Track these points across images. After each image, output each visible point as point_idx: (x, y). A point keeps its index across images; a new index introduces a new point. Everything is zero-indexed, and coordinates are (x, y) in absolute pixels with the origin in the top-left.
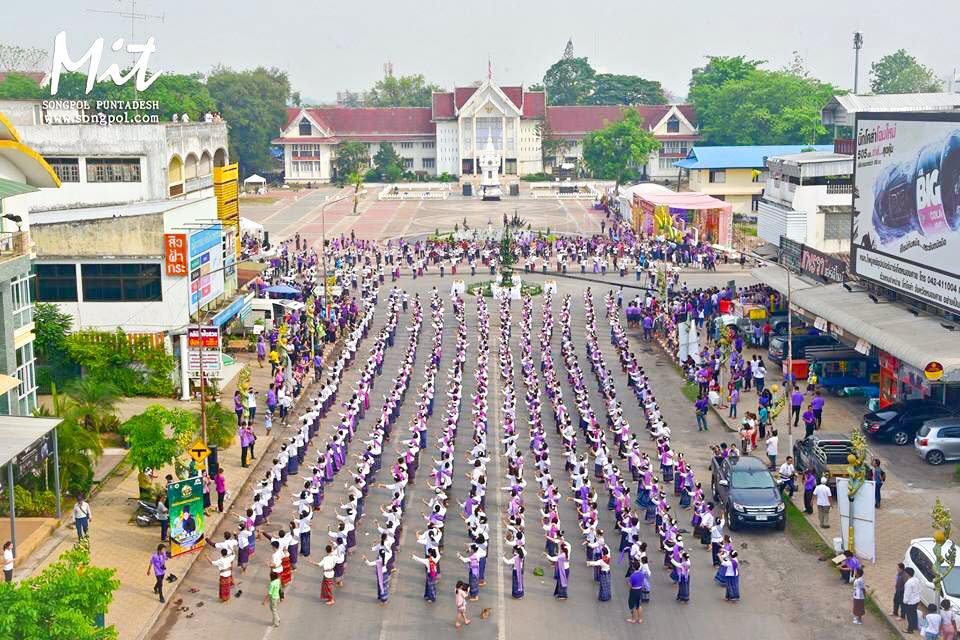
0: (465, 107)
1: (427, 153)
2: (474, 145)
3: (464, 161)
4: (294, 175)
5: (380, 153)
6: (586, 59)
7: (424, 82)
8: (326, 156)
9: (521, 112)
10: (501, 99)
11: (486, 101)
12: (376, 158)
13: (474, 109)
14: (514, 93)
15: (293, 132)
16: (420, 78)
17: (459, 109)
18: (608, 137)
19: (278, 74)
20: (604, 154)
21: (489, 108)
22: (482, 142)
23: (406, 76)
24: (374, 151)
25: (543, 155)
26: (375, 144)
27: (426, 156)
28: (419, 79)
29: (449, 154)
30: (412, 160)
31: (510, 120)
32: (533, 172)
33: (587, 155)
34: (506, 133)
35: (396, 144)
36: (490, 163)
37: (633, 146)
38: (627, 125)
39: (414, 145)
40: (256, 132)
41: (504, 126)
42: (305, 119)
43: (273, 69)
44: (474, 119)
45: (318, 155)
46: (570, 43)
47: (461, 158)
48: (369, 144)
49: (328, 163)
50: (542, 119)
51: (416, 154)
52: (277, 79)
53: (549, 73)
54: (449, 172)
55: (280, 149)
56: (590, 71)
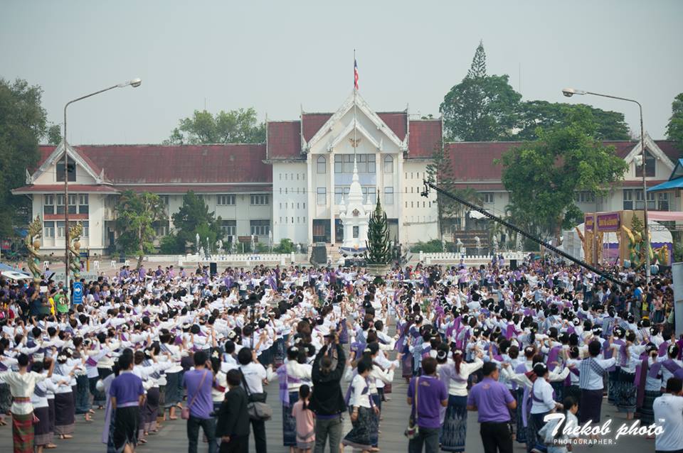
0: (317, 137)
1: (257, 213)
2: (331, 196)
3: (316, 222)
5: (183, 211)
6: (506, 77)
7: (254, 120)
8: (98, 215)
9: (404, 145)
10: (375, 126)
11: (350, 128)
12: (177, 218)
13: (331, 141)
14: (396, 121)
15: (47, 178)
16: (249, 114)
17: (308, 141)
18: (543, 152)
19: (26, 90)
20: (536, 178)
21: (355, 138)
22: (342, 189)
23: (227, 111)
24: (174, 208)
25: (440, 213)
26: (175, 197)
27: (256, 216)
28: (249, 116)
29: (292, 213)
30: (234, 222)
31: (388, 158)
32: (425, 240)
33: (508, 181)
34: (380, 179)
35: (209, 197)
36: (356, 214)
38: (572, 132)
39: (238, 201)
41: (378, 166)
42: (65, 156)
43: (18, 81)
44: (332, 157)
45: (85, 211)
46: (481, 49)
47: (312, 216)
48: (167, 197)
49: (101, 224)
50: (437, 156)
51: (241, 214)
52: (23, 97)
53: (448, 98)
54: (293, 240)
55: (26, 201)
56: (512, 97)
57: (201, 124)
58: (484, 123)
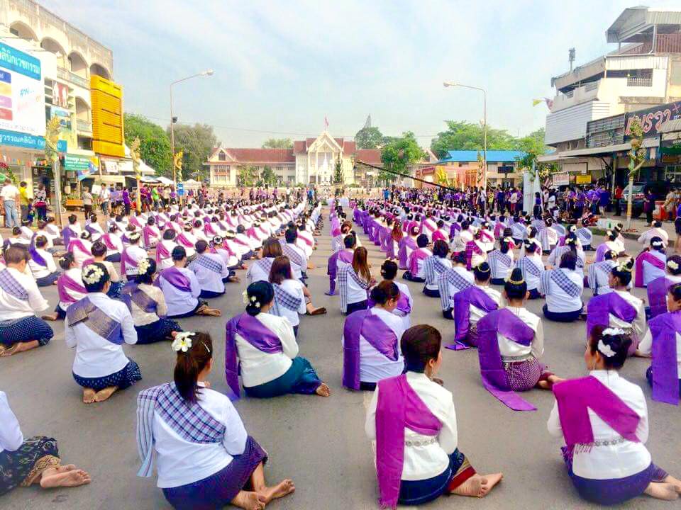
0: (311, 146)
1: (290, 173)
2: (317, 167)
3: (311, 177)
4: (216, 182)
5: (264, 172)
6: (377, 128)
7: (290, 142)
8: (234, 173)
9: (343, 150)
10: (332, 142)
11: (323, 143)
12: (262, 174)
13: (317, 148)
14: (340, 142)
15: (215, 159)
16: (288, 140)
17: (308, 147)
21: (325, 147)
22: (320, 164)
23: (281, 139)
24: (261, 171)
25: (355, 174)
26: (262, 167)
27: (290, 175)
29: (302, 173)
30: (282, 176)
31: (337, 154)
35: (273, 167)
36: (325, 173)
37: (411, 153)
39: (283, 168)
40: (194, 157)
41: (333, 157)
42: (222, 152)
43: (205, 124)
44: (317, 153)
45: (229, 171)
46: (369, 117)
47: (309, 175)
48: (259, 167)
49: (235, 176)
50: (354, 154)
51: (284, 173)
52: (207, 130)
53: (357, 135)
54: (303, 183)
55: (207, 168)
56: (379, 135)
57: (272, 143)
58: (369, 143)
